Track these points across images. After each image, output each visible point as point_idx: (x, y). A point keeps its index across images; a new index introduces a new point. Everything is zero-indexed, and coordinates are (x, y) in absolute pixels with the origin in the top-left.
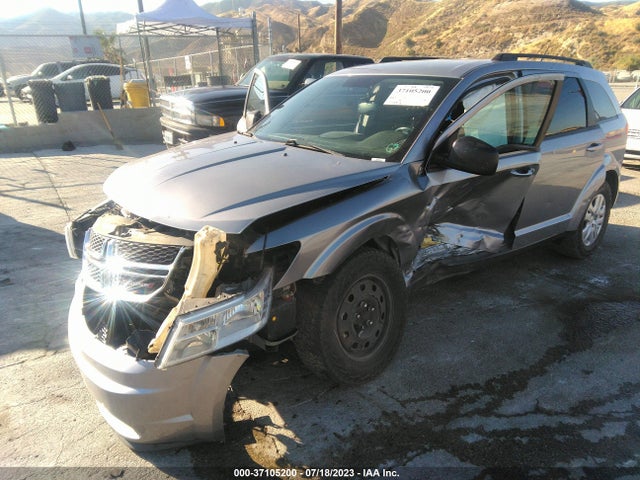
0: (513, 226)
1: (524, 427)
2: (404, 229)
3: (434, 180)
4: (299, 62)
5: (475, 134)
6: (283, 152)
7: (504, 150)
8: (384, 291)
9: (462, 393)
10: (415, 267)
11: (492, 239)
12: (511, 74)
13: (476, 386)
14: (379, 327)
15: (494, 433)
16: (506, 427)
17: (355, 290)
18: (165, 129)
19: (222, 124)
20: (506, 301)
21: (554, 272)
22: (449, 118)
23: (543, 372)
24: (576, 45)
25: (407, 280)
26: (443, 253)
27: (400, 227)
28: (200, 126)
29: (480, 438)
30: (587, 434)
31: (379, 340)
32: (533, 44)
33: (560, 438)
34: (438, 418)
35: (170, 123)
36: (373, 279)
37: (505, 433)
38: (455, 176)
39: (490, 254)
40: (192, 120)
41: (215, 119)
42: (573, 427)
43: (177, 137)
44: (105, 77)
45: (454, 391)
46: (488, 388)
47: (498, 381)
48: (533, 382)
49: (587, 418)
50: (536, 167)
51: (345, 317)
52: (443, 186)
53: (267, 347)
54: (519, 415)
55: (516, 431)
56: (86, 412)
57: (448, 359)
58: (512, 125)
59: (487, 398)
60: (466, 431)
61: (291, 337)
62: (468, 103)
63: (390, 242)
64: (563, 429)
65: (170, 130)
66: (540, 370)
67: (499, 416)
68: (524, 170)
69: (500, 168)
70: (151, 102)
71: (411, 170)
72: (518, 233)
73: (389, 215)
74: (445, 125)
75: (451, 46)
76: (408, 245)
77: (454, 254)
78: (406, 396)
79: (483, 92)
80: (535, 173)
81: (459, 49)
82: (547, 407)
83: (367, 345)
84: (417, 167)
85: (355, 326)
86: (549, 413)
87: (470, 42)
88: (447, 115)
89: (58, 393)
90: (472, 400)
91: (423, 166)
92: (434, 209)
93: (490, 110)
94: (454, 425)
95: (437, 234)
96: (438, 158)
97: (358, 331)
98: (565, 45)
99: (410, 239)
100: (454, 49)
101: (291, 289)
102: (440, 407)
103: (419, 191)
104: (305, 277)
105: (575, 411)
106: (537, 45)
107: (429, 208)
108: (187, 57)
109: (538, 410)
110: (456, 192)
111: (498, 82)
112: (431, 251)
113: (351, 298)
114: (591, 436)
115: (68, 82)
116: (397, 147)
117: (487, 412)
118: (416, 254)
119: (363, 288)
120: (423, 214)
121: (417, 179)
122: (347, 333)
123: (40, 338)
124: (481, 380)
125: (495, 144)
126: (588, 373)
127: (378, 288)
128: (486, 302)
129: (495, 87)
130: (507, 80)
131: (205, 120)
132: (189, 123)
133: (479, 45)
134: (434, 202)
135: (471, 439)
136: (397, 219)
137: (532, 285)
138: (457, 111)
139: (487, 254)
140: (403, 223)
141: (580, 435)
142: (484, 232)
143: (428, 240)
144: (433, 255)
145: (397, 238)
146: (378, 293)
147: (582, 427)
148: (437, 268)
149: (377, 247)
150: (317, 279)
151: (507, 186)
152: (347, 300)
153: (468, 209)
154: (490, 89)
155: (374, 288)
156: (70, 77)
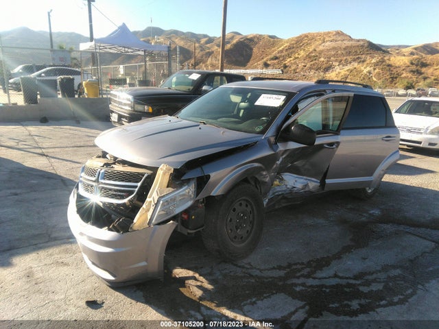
0: (325, 176)
1: (328, 284)
2: (264, 173)
3: (281, 147)
4: (200, 75)
5: (304, 123)
6: (199, 127)
7: (319, 133)
8: (252, 208)
9: (294, 267)
10: (269, 197)
11: (313, 184)
12: (325, 91)
13: (303, 264)
14: (249, 228)
15: (311, 286)
16: (317, 284)
17: (236, 206)
18: (112, 112)
19: (151, 110)
20: (321, 221)
21: (349, 206)
22: (290, 114)
23: (340, 258)
24: (372, 72)
25: (265, 203)
26: (285, 191)
27: (262, 172)
28: (136, 111)
29: (304, 288)
30: (361, 288)
31: (248, 237)
32: (345, 69)
33: (347, 290)
34: (280, 278)
35: (116, 108)
36: (247, 201)
37: (317, 286)
38: (293, 145)
39: (312, 192)
40: (132, 108)
41: (146, 107)
42: (354, 285)
43: (120, 117)
44: (71, 77)
45: (290, 265)
46: (309, 264)
47: (314, 262)
48: (334, 262)
49: (363, 281)
50: (338, 143)
51: (231, 221)
52: (286, 151)
53: (188, 233)
54: (325, 278)
55: (323, 286)
56: (79, 271)
57: (287, 250)
58: (326, 119)
59: (308, 269)
60: (296, 285)
61: (201, 229)
62: (301, 106)
63: (256, 180)
64: (349, 285)
65: (116, 113)
66: (338, 256)
67: (314, 278)
68: (331, 144)
69: (316, 143)
70: (100, 94)
71: (269, 141)
72: (328, 181)
73: (256, 165)
74: (288, 118)
75: (293, 68)
76: (266, 182)
77: (291, 191)
78: (263, 267)
79: (309, 100)
80: (337, 147)
81: (298, 71)
82: (341, 275)
83: (242, 238)
84: (272, 139)
85: (236, 226)
86: (341, 278)
87: (305, 66)
88: (289, 112)
89: (61, 261)
90: (299, 271)
91: (276, 139)
92: (280, 164)
93: (313, 110)
94: (289, 282)
95: (282, 180)
96: (284, 135)
97: (237, 229)
98: (365, 71)
99: (267, 180)
100: (294, 70)
101: (203, 202)
102: (282, 273)
103: (273, 152)
104: (211, 194)
105: (356, 278)
106: (348, 70)
107: (278, 162)
108: (121, 66)
109: (336, 276)
110: (293, 154)
111: (317, 95)
112: (278, 189)
113: (234, 210)
114: (365, 289)
115: (42, 78)
116: (262, 128)
117: (308, 276)
118: (270, 189)
119: (241, 204)
120: (275, 166)
121: (272, 146)
122: (231, 230)
123: (45, 232)
124: (305, 261)
125: (315, 129)
126: (365, 259)
127: (249, 206)
128: (309, 221)
129: (316, 98)
130: (323, 95)
131: (139, 108)
132: (130, 109)
133: (310, 68)
134: (281, 159)
135: (298, 289)
136: (260, 167)
137: (336, 213)
138: (295, 110)
139: (310, 192)
140: (264, 170)
141: (358, 289)
142: (309, 180)
143: (277, 182)
144: (280, 191)
145: (260, 178)
146: (249, 209)
147: (359, 285)
148: (281, 199)
149: (249, 183)
150: (217, 196)
151: (322, 153)
152: (232, 211)
153: (299, 165)
154: (313, 99)
155: (247, 206)
156: (43, 75)
